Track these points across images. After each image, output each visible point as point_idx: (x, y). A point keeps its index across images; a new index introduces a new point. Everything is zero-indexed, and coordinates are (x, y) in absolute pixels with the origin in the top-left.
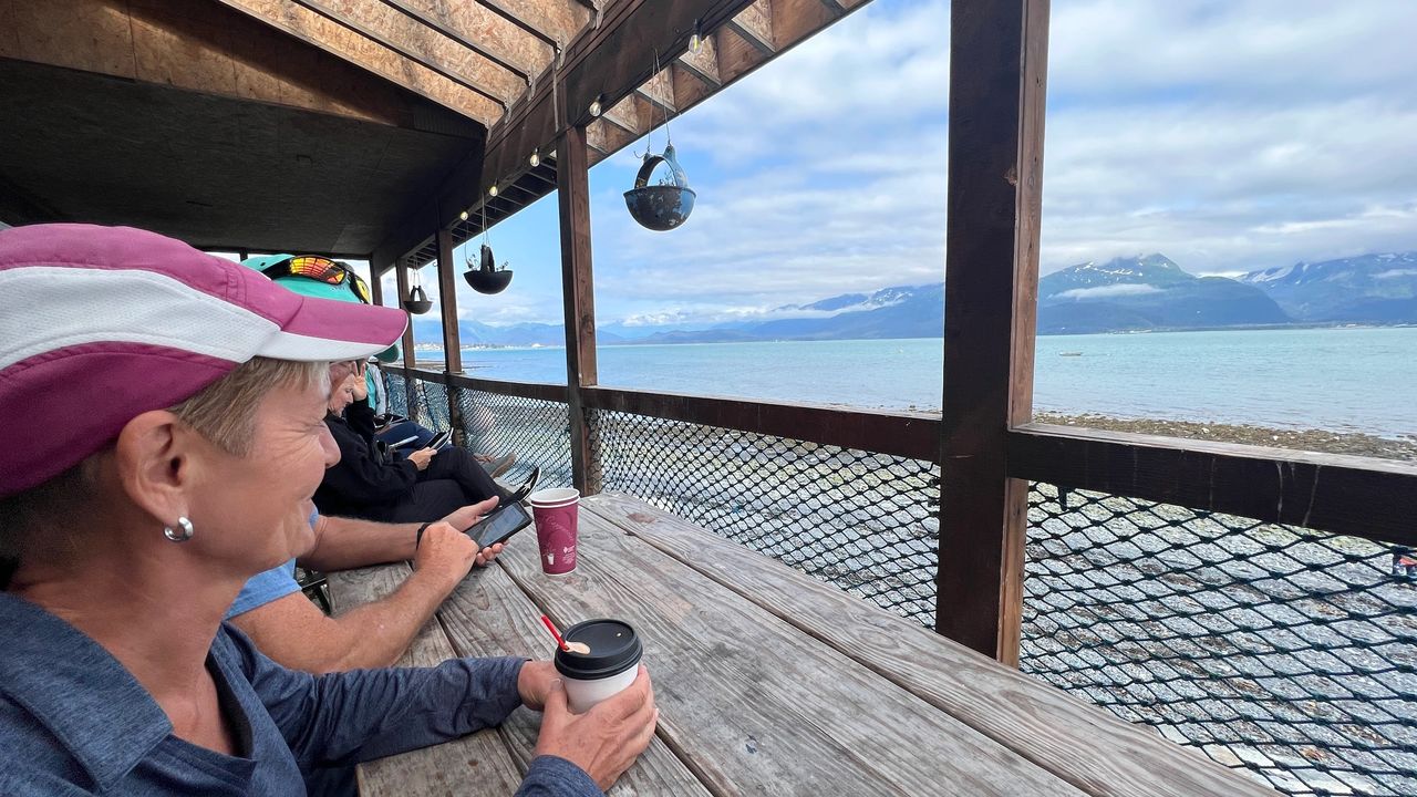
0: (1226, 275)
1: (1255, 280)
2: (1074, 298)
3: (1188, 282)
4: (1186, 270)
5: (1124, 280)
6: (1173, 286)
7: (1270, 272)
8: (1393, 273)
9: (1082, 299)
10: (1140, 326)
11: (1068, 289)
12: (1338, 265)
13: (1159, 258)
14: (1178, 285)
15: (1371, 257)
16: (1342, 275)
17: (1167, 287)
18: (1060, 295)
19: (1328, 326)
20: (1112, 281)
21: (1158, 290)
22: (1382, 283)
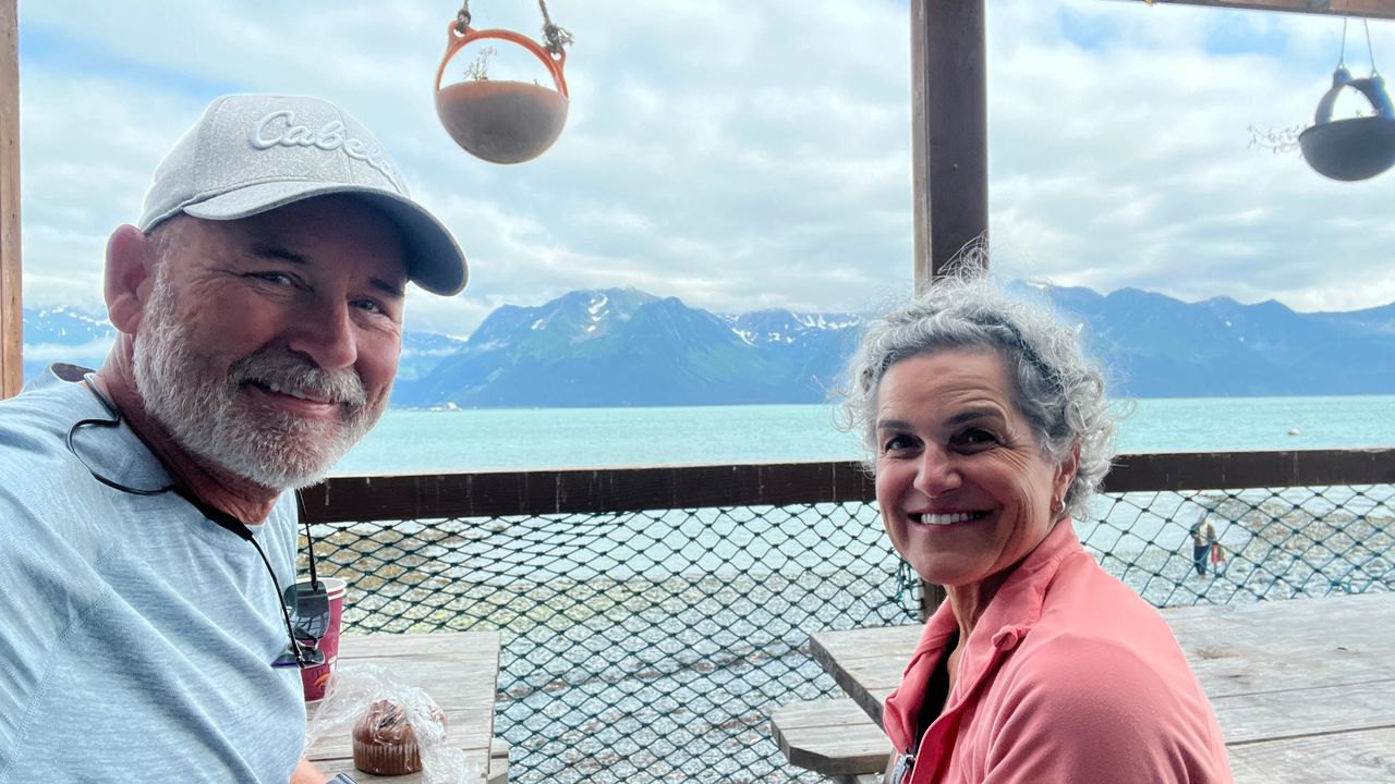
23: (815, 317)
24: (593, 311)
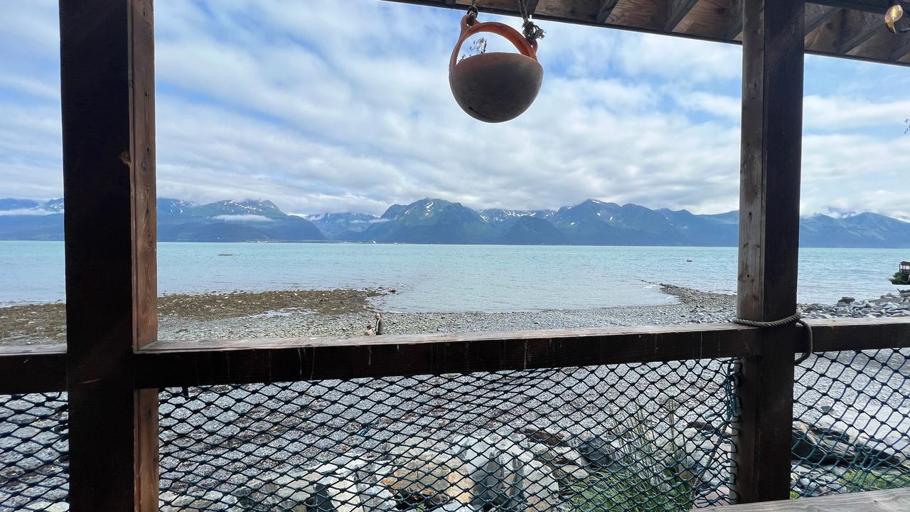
0: (300, 215)
1: (312, 219)
2: (223, 220)
3: (284, 217)
4: (282, 210)
5: (252, 213)
6: (277, 218)
7: (317, 216)
8: (356, 221)
9: (228, 221)
10: (262, 239)
11: (219, 215)
12: (338, 216)
13: (269, 202)
14: (280, 218)
15: (349, 214)
16: (341, 220)
17: (275, 218)
18: (214, 217)
19: (338, 242)
20: (245, 212)
21: (269, 220)
22: (354, 225)
23: (512, 212)
24: (428, 207)
